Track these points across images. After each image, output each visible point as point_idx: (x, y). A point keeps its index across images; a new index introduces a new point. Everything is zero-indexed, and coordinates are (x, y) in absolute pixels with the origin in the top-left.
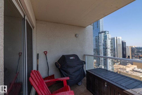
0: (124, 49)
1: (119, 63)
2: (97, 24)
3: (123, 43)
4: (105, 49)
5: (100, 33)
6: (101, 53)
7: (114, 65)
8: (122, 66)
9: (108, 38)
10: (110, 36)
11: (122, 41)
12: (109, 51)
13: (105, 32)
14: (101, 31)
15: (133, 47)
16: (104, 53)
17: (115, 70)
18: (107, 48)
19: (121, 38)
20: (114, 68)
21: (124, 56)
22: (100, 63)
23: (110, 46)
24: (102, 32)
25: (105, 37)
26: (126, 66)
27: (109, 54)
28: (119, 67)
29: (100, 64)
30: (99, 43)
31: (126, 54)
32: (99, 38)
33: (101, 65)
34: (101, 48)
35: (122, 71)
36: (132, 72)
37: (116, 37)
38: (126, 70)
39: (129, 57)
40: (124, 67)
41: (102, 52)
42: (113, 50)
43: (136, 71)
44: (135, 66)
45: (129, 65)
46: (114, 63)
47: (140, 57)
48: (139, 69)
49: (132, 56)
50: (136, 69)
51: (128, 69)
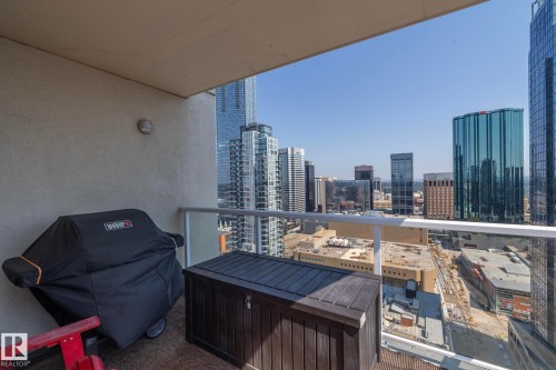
0: (310, 186)
1: (298, 228)
2: (237, 95)
3: (309, 169)
4: (261, 184)
5: (247, 130)
6: (248, 200)
7: (285, 237)
8: (304, 238)
9: (269, 150)
10: (274, 144)
11: (306, 162)
12: (272, 192)
13: (260, 128)
14: (248, 122)
15: (330, 180)
16: (257, 200)
17: (287, 251)
18: (266, 183)
19: (302, 152)
20: (286, 245)
21: (310, 206)
22: (243, 236)
23: (275, 175)
24: (253, 127)
25: (262, 144)
26: (316, 234)
27: (273, 204)
28: (297, 242)
29: (243, 241)
30: (241, 163)
31: (314, 200)
32: (241, 147)
33: (249, 241)
34: (249, 182)
35: (304, 251)
36: (326, 250)
37: (292, 149)
38: (312, 245)
39: (320, 207)
40: (310, 237)
41: (252, 197)
42: (284, 189)
43: (334, 246)
44: (333, 233)
45: (321, 231)
46: (285, 229)
47: (342, 208)
48: (341, 240)
49: (327, 205)
50: (335, 240)
51: (318, 244)
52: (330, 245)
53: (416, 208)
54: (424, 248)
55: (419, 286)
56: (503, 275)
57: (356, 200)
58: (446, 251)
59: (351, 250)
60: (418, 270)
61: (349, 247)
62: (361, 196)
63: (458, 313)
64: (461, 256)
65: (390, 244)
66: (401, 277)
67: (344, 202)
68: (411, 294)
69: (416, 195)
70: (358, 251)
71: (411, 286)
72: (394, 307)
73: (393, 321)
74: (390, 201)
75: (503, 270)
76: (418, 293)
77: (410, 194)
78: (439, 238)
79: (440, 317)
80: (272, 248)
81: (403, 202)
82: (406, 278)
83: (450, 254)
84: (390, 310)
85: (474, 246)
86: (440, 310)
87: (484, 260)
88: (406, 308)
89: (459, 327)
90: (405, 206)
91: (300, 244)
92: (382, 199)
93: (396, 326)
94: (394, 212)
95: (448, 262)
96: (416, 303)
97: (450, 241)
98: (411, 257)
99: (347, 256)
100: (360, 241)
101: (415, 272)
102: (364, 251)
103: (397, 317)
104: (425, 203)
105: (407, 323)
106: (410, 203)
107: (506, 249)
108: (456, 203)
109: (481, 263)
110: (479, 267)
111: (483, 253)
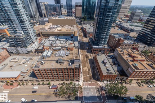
0: (38, 6)
1: (39, 23)
4: (14, 4)
6: (10, 12)
7: (34, 27)
8: (41, 27)
15: (46, 3)
16: (15, 13)
17: (36, 32)
18: (16, 4)
20: (35, 30)
21: (41, 15)
26: (45, 25)
28: (39, 28)
29: (17, 30)
31: (42, 12)
33: (19, 30)
35: (42, 31)
36: (49, 30)
38: (45, 29)
39: (45, 15)
40: (43, 26)
41: (12, 11)
42: (27, 7)
43: (52, 28)
44: (51, 24)
45: (47, 24)
46: (33, 24)
47: (52, 15)
48: (53, 26)
49: (47, 14)
50: (52, 26)
51: (47, 28)
52: (51, 28)
53: (73, 14)
54: (75, 26)
55: (74, 35)
56: (89, 30)
57: (56, 12)
58: (79, 26)
59: (57, 29)
60: (74, 31)
61: (56, 28)
62: (58, 10)
63: (81, 39)
64: (82, 27)
65: (67, 26)
66: (70, 34)
67: (53, 13)
68: (72, 37)
69: (73, 10)
70: (59, 29)
71: (72, 36)
72: (69, 41)
73: (69, 44)
74: (66, 12)
75: (89, 29)
76: (74, 37)
77: (72, 9)
78: (78, 23)
79: (78, 41)
80: (30, 32)
81: (70, 12)
82: (71, 34)
83: (80, 26)
84: (68, 42)
85: (85, 24)
86: (78, 39)
87: (86, 27)
88: (71, 40)
89: (81, 42)
90: (70, 14)
91: (41, 29)
92: (64, 11)
93: (69, 45)
94: (68, 16)
95: (80, 28)
96: (73, 39)
97: (80, 23)
98: (72, 28)
99: (56, 30)
100: (59, 25)
101: (73, 32)
102: (61, 28)
103: (69, 43)
104: (75, 12)
105: (71, 44)
106: (72, 13)
107: (90, 24)
108: (82, 13)
109: (86, 28)
110: (85, 29)
111: (86, 25)
